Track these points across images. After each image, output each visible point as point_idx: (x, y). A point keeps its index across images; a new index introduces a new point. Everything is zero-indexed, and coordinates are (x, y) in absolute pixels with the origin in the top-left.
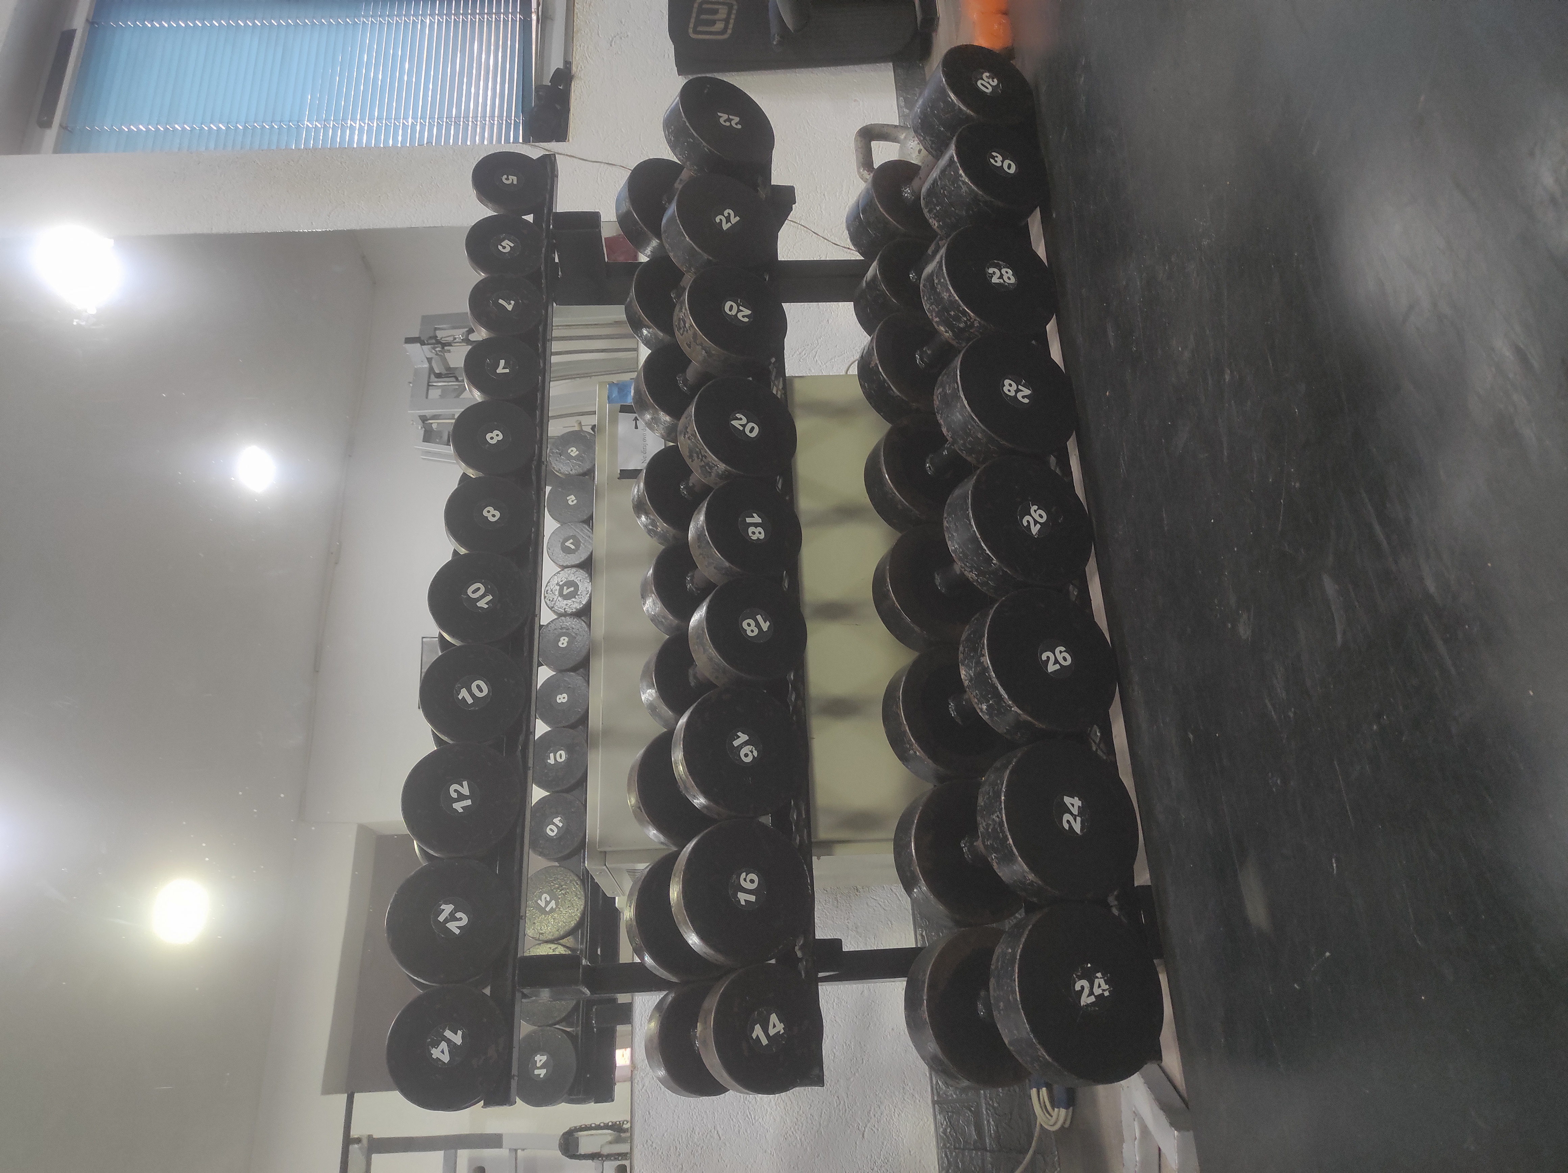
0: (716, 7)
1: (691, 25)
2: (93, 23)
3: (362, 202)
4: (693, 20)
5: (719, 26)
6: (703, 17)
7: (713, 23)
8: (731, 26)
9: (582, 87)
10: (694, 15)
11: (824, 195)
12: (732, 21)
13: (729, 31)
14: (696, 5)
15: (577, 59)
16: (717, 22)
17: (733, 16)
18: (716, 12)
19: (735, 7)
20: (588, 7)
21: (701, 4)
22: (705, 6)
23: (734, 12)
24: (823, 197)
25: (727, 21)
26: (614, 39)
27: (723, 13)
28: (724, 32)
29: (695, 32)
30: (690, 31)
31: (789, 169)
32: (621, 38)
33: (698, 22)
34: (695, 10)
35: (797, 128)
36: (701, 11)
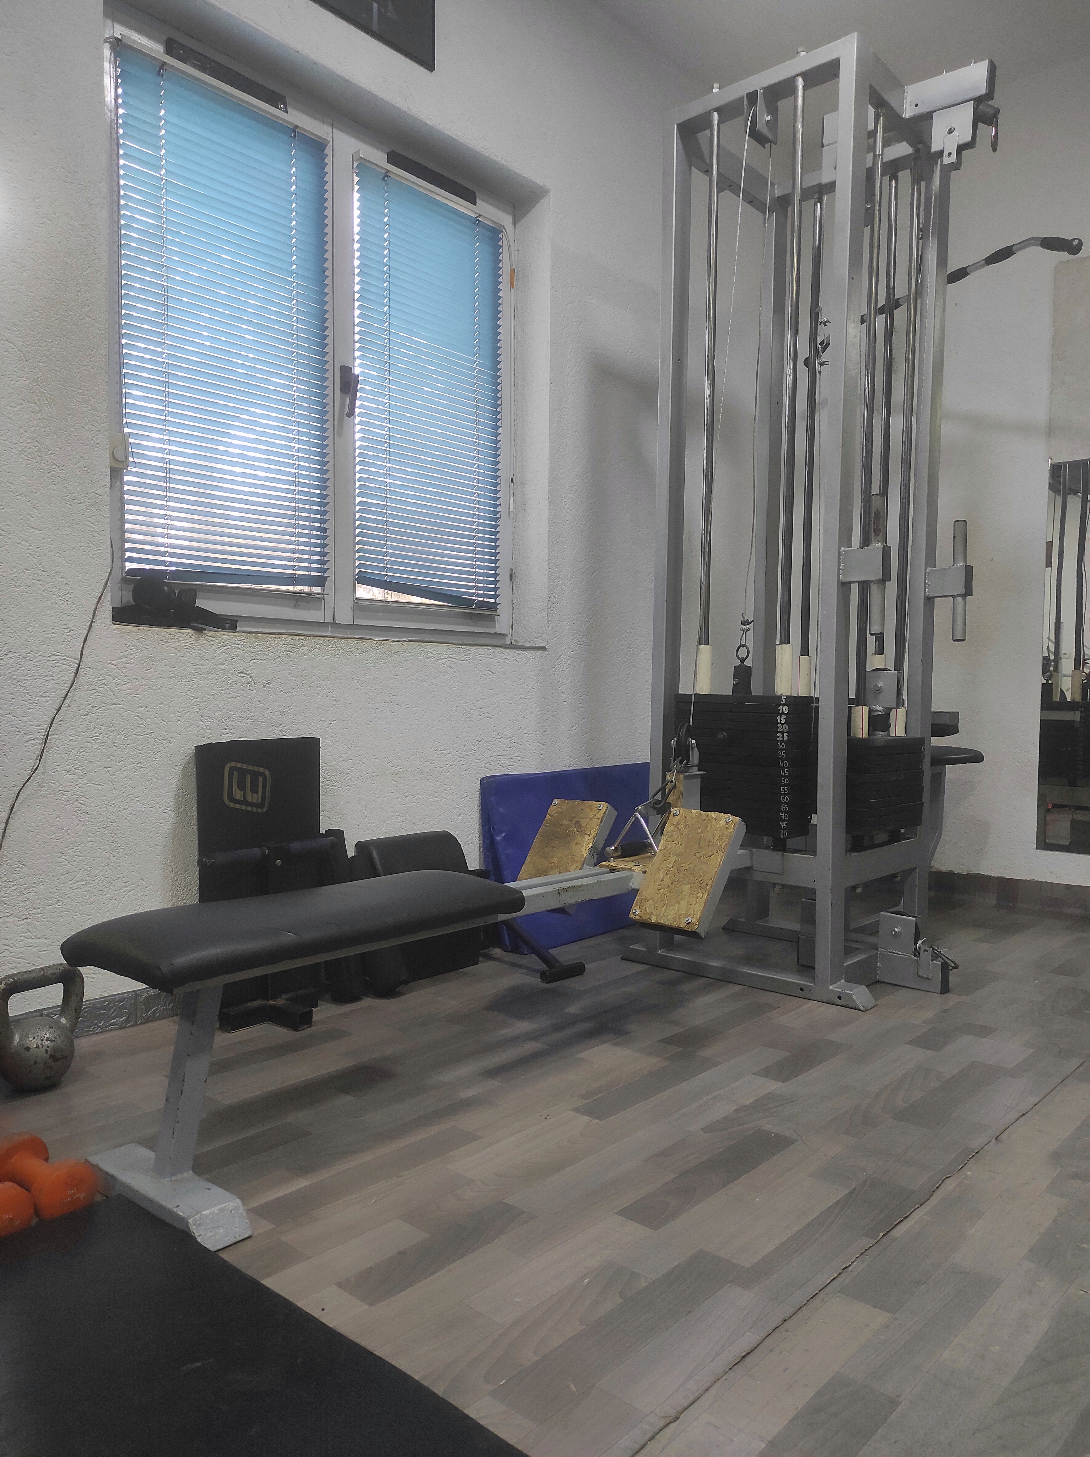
0: (260, 790)
1: (239, 765)
2: (294, 132)
3: (27, 382)
4: (245, 766)
5: (238, 794)
6: (249, 778)
7: (242, 787)
8: (238, 806)
9: (187, 641)
10: (251, 768)
11: (27, 918)
12: (244, 807)
13: (232, 805)
14: (261, 770)
15: (224, 636)
16: (243, 792)
17: (249, 809)
18: (254, 790)
19: (260, 811)
20: (287, 649)
21: (263, 775)
22: (261, 779)
23: (254, 810)
24: (24, 917)
25: (244, 802)
26: (248, 676)
27: (251, 797)
28: (232, 799)
29: (232, 769)
30: (233, 764)
31: (67, 875)
32: (248, 683)
33: (242, 773)
34: (256, 769)
35: (124, 879)
36: (255, 775)
